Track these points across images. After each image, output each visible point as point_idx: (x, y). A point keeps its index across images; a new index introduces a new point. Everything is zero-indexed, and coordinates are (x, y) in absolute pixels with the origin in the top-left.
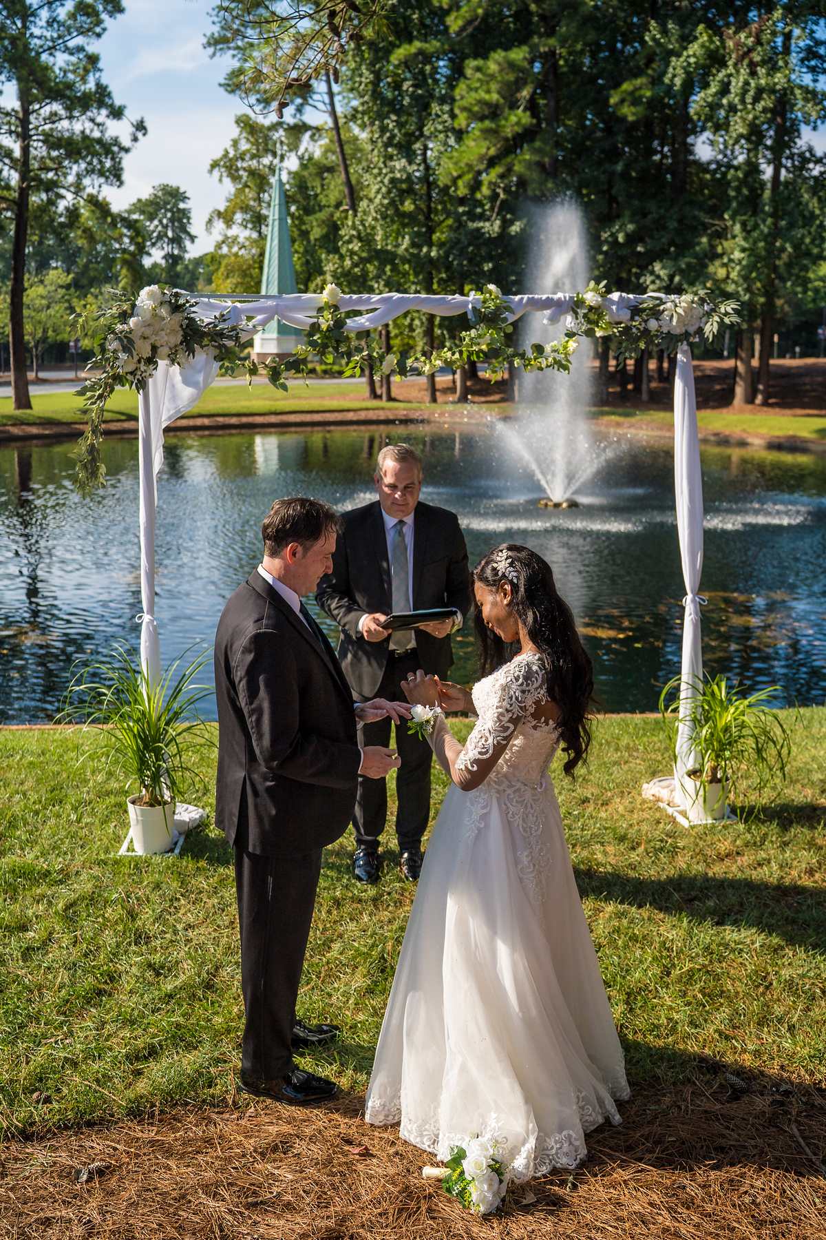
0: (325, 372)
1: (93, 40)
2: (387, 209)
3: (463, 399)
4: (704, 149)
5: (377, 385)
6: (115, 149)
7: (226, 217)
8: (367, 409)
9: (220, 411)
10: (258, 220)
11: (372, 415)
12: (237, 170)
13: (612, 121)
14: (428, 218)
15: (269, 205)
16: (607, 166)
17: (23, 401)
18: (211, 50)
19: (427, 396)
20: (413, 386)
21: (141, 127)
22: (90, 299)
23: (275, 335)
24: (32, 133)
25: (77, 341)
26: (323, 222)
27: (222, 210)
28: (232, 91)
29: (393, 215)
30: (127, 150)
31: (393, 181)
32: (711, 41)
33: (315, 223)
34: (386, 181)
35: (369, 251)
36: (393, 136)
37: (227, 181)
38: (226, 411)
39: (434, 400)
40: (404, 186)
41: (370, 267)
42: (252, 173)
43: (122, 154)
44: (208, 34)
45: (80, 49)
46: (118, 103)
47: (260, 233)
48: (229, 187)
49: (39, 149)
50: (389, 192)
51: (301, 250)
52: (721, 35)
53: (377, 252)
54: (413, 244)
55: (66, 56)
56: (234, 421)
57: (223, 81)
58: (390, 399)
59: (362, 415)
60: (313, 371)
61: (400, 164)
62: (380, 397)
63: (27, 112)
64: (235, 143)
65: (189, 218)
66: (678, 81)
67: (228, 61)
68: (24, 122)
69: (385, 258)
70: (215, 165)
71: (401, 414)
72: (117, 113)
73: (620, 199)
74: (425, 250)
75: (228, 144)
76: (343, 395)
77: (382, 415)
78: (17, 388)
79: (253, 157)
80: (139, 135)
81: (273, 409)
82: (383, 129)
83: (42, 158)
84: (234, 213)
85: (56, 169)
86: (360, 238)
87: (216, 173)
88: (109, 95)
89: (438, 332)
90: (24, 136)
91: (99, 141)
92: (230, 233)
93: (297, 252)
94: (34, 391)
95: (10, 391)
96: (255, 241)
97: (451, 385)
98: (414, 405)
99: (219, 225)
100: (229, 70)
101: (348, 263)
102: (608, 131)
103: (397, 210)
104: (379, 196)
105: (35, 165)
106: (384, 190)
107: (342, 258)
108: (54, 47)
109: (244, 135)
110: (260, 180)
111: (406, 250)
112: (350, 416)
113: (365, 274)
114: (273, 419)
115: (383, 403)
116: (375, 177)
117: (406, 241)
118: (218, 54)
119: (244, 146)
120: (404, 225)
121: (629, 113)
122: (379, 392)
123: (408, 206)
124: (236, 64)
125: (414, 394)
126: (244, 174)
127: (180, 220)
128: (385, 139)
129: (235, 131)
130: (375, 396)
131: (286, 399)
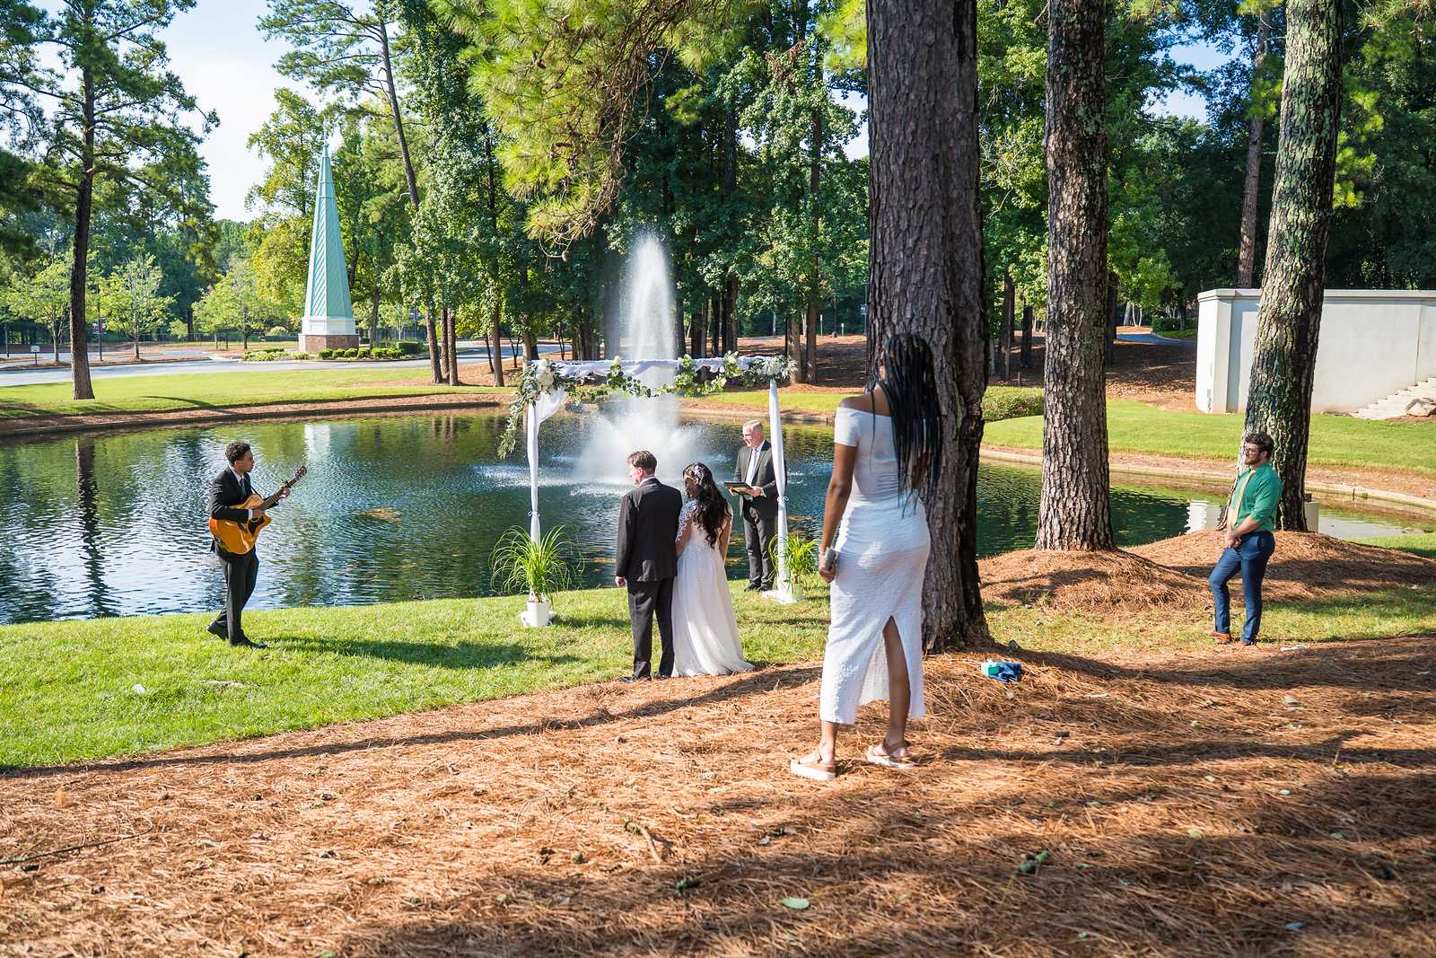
0: (379, 355)
1: (160, 28)
2: (456, 199)
4: (747, 142)
5: (443, 368)
6: (188, 139)
7: (266, 193)
8: (436, 394)
9: (294, 398)
10: (303, 199)
11: (444, 400)
12: (278, 145)
13: (666, 122)
14: (492, 207)
15: (316, 183)
16: (662, 164)
17: (84, 389)
18: (265, 33)
19: (493, 379)
20: (476, 368)
21: (213, 118)
22: (114, 276)
23: (324, 317)
24: (96, 118)
25: (101, 321)
26: (383, 207)
27: (262, 186)
28: (287, 73)
29: (460, 205)
30: (200, 141)
31: (460, 172)
32: (755, 62)
33: (374, 208)
34: (454, 172)
35: (440, 241)
36: (458, 128)
37: (268, 157)
38: (300, 398)
39: (502, 385)
40: (470, 177)
41: (441, 256)
42: (294, 150)
43: (195, 144)
44: (264, 16)
45: (146, 38)
46: (188, 94)
47: (304, 211)
48: (269, 162)
49: (102, 135)
50: (456, 182)
51: (347, 228)
52: (763, 56)
53: (446, 240)
54: (481, 235)
55: (131, 44)
56: (308, 407)
57: (277, 63)
58: (457, 383)
59: (435, 400)
60: (367, 354)
61: (465, 155)
62: (447, 381)
63: (91, 98)
64: (276, 118)
65: (207, 186)
66: (727, 95)
67: (283, 45)
68: (88, 108)
69: (452, 246)
70: (254, 140)
71: (472, 399)
72: (189, 104)
73: (676, 195)
74: (494, 239)
75: (267, 119)
76: (407, 380)
77: (452, 400)
78: (77, 376)
79: (295, 132)
80: (212, 126)
81: (346, 396)
82: (448, 121)
83: (104, 143)
84: (276, 190)
85: (118, 155)
86: (430, 228)
87: (255, 146)
88: (180, 86)
89: (503, 318)
90: (88, 121)
91: (172, 131)
92: (272, 210)
93: (342, 230)
94: (96, 377)
95: (68, 377)
96: (301, 220)
97: (512, 368)
98: (483, 389)
99: (260, 202)
100: (284, 53)
101: (419, 252)
102: (662, 128)
103: (464, 200)
104: (446, 186)
105: (97, 150)
106: (451, 181)
107: (413, 247)
108: (119, 35)
109: (285, 109)
110: (303, 156)
111: (476, 239)
112: (423, 401)
113: (436, 260)
114: (347, 405)
115: (450, 387)
116: (443, 169)
117: (476, 233)
118: (273, 37)
119: (286, 121)
120: (471, 215)
121: (683, 117)
122: (444, 376)
123: (473, 196)
124: (292, 49)
125: (477, 378)
126: (287, 152)
127: (197, 189)
128: (450, 130)
129: (275, 106)
130: (441, 380)
131: (347, 385)
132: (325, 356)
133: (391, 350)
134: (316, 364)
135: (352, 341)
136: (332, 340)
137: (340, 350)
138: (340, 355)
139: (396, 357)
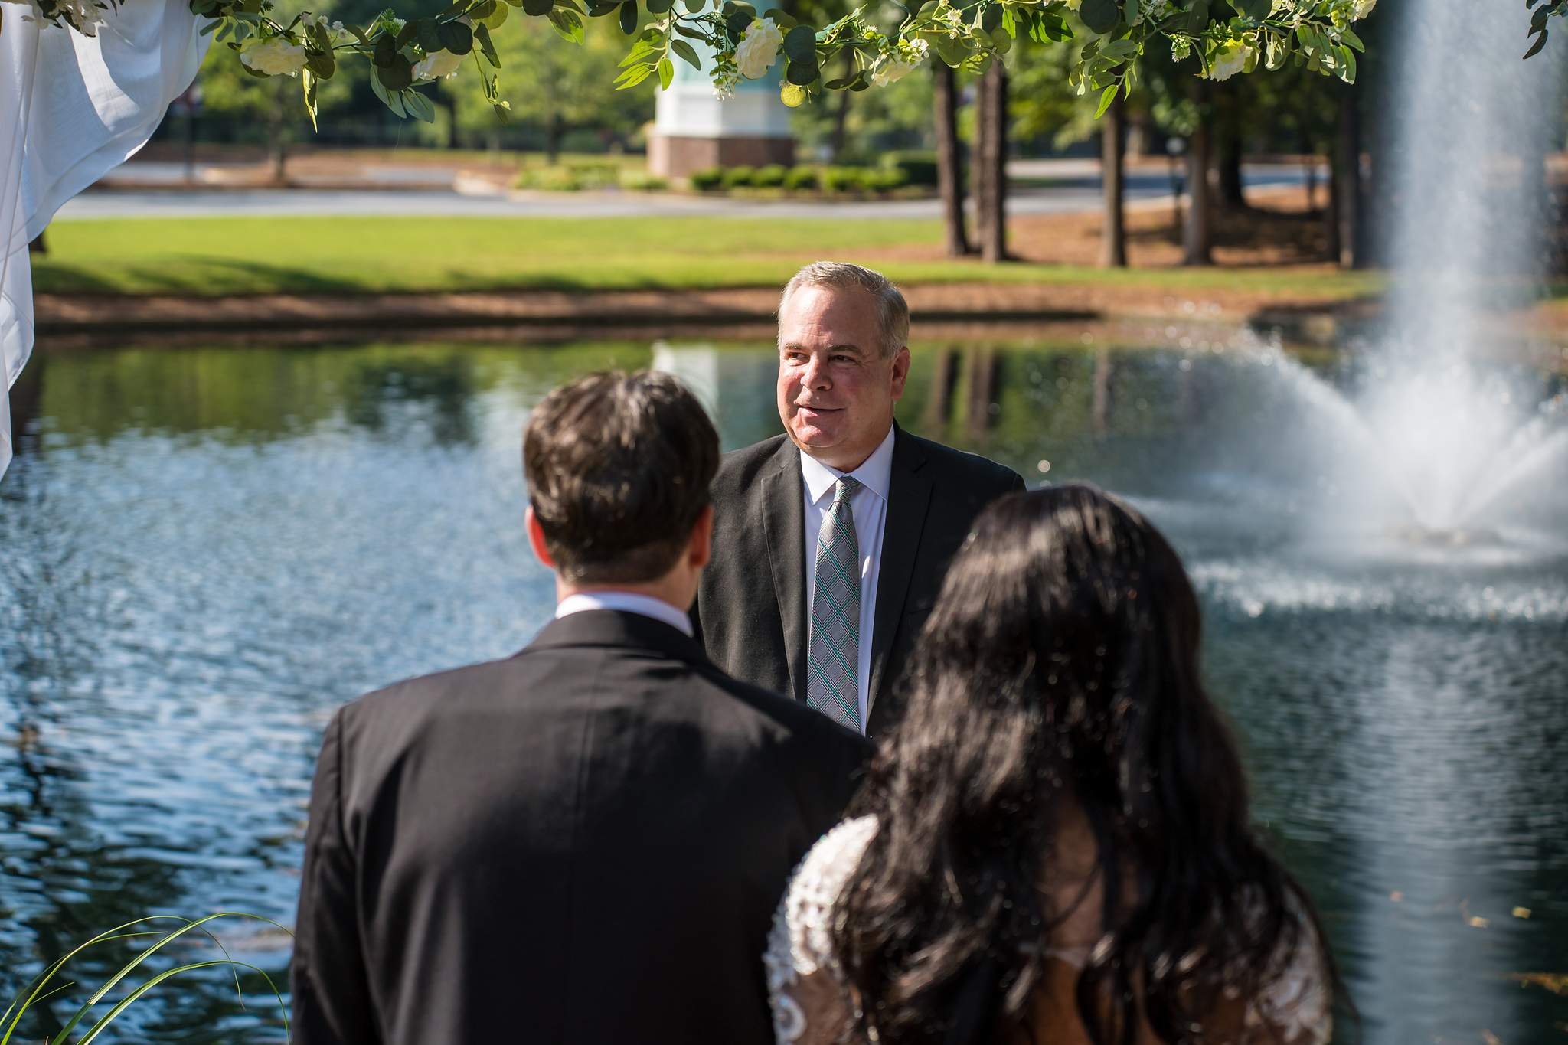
0: (841, 185)
3: (1202, 258)
5: (972, 220)
8: (940, 282)
9: (556, 279)
11: (953, 299)
19: (1103, 250)
23: (711, 90)
38: (572, 280)
39: (1121, 260)
56: (591, 303)
58: (1005, 256)
59: (927, 299)
60: (809, 184)
62: (977, 251)
71: (1031, 296)
76: (884, 248)
77: (979, 299)
81: (695, 278)
97: (1168, 221)
98: (1066, 274)
115: (987, 268)
122: (975, 235)
125: (1071, 245)
130: (965, 248)
131: (733, 251)
132: (708, 186)
133: (869, 176)
134: (685, 203)
135: (782, 150)
136: (730, 148)
137: (742, 172)
138: (744, 183)
139: (884, 192)
